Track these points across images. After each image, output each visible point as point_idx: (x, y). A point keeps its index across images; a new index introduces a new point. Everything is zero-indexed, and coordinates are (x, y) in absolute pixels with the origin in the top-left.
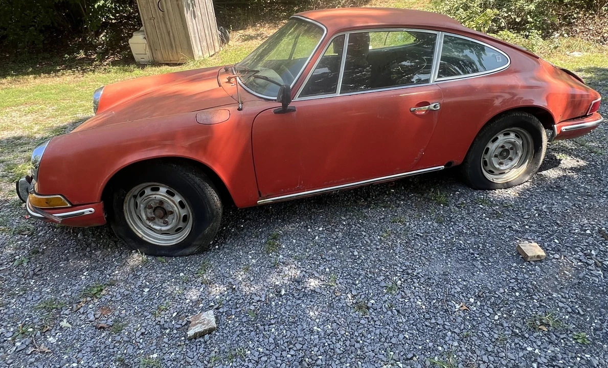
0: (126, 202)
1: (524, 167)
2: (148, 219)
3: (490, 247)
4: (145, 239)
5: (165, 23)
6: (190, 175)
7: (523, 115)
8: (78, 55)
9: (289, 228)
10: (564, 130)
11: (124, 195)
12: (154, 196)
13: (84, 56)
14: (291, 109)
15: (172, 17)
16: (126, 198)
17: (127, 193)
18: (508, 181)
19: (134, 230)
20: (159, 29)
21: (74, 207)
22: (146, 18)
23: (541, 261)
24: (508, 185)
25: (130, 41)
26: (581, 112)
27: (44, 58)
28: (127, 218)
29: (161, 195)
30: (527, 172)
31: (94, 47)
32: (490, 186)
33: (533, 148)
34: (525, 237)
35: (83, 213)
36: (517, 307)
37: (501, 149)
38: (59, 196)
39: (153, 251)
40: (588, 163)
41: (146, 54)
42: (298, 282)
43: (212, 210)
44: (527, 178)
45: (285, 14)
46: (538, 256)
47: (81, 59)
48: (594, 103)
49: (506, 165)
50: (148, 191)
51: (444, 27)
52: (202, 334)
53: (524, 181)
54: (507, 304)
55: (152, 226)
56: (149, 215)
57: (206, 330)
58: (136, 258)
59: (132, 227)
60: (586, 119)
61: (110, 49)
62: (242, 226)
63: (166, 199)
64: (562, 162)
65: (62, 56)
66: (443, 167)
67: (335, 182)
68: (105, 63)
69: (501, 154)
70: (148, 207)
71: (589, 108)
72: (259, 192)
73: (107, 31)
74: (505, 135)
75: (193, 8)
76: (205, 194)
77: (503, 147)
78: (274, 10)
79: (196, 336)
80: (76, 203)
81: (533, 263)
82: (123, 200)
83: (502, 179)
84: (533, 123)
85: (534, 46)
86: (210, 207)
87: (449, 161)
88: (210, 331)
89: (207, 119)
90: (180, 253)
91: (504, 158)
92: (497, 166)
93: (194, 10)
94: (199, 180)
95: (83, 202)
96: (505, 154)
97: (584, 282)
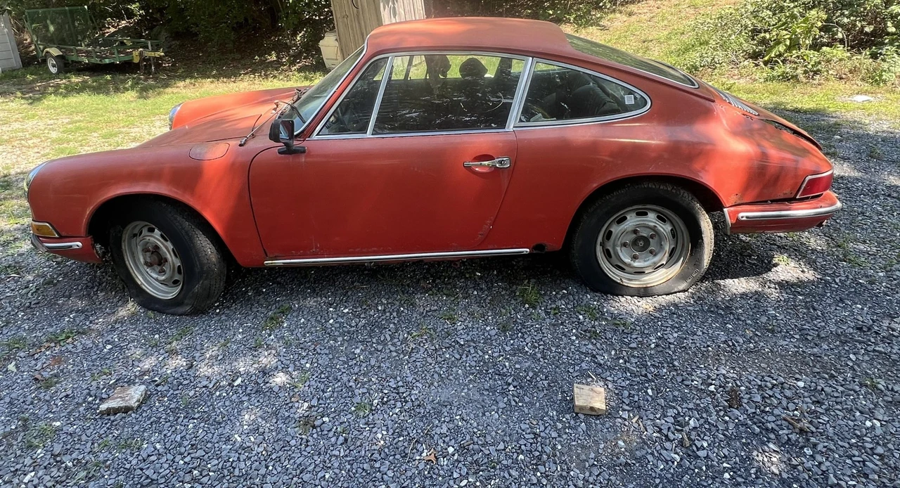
0: (125, 240)
1: (677, 268)
2: (146, 263)
3: (542, 380)
4: (144, 287)
5: (359, 23)
6: (179, 218)
7: (661, 187)
8: (269, 57)
9: (311, 302)
10: (744, 219)
11: (121, 232)
12: (148, 238)
13: (275, 59)
14: (298, 150)
15: (367, 15)
16: (124, 236)
17: (124, 228)
18: (648, 286)
19: (133, 275)
20: (353, 29)
21: (61, 238)
22: (339, 16)
23: (598, 417)
24: (645, 293)
25: (321, 43)
26: (786, 191)
27: (233, 59)
28: (126, 259)
29: (154, 237)
30: (682, 277)
31: (288, 48)
32: (615, 289)
33: (689, 240)
34: (603, 376)
35: (71, 246)
36: (504, 477)
37: (634, 236)
38: (48, 224)
39: (148, 302)
40: (819, 277)
41: (337, 59)
42: (265, 374)
43: (202, 265)
44: (683, 286)
45: (529, 11)
46: (592, 409)
47: (271, 62)
48: (810, 180)
49: (645, 261)
50: (145, 232)
51: (538, 51)
52: (115, 411)
53: (676, 290)
54: (494, 467)
55: (149, 272)
56: (148, 260)
57: (122, 408)
58: (131, 307)
59: (131, 271)
60: (795, 205)
61: (304, 52)
62: (264, 290)
63: (159, 243)
64: (774, 269)
65: (253, 58)
66: (528, 250)
67: (365, 250)
68: (293, 69)
69: (635, 243)
70: (145, 250)
71: (800, 188)
72: (264, 250)
73: (307, 29)
74: (639, 214)
75: (394, 4)
76: (193, 244)
77: (635, 232)
78: (518, 6)
79: (109, 412)
80: (63, 234)
81: (582, 417)
82: (121, 238)
83: (641, 281)
84: (681, 202)
85: (884, 73)
86: (199, 260)
87: (539, 243)
88: (127, 410)
89: (200, 154)
90: (172, 310)
91: (643, 249)
92: (628, 260)
93: (394, 7)
94: (189, 225)
95: (70, 234)
96: (641, 243)
97: (637, 465)
